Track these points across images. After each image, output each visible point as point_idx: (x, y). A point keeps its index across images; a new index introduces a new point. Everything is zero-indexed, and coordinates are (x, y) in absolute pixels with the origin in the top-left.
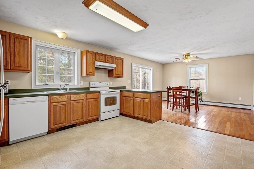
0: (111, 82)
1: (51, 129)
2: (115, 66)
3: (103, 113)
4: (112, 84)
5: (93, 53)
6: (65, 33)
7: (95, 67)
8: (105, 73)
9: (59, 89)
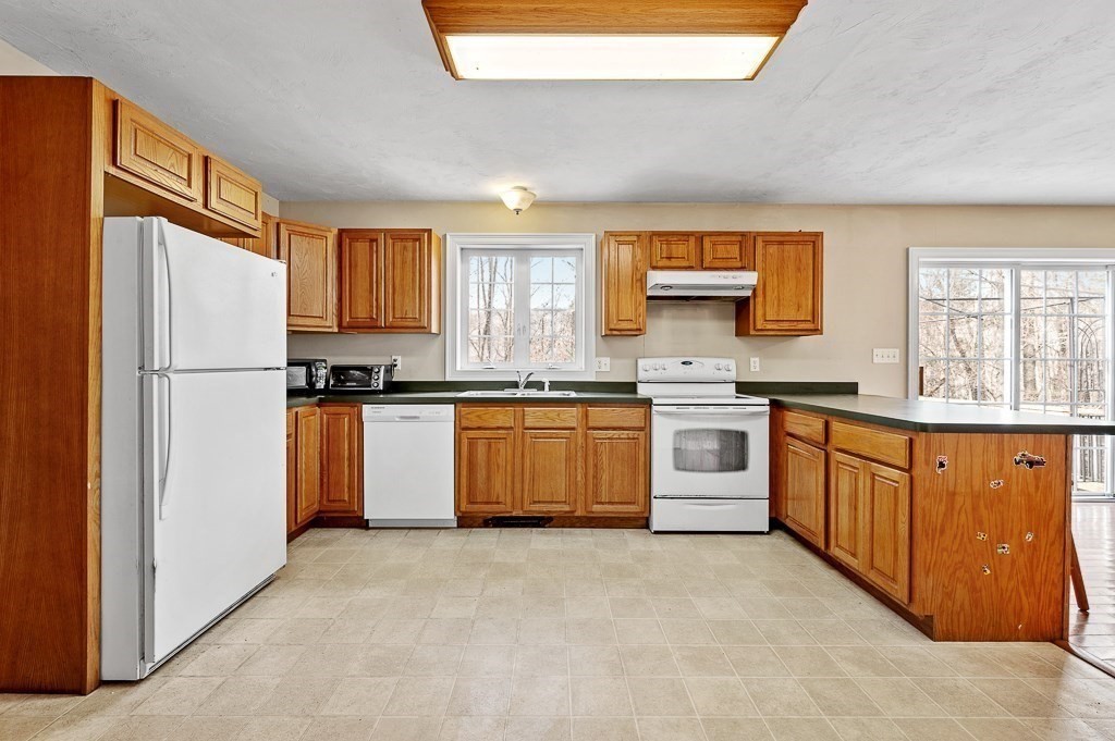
0: (752, 360)
1: (463, 513)
2: (750, 278)
3: (664, 497)
4: (758, 371)
5: (635, 238)
6: (525, 189)
7: (649, 294)
8: (722, 317)
9: (515, 385)
